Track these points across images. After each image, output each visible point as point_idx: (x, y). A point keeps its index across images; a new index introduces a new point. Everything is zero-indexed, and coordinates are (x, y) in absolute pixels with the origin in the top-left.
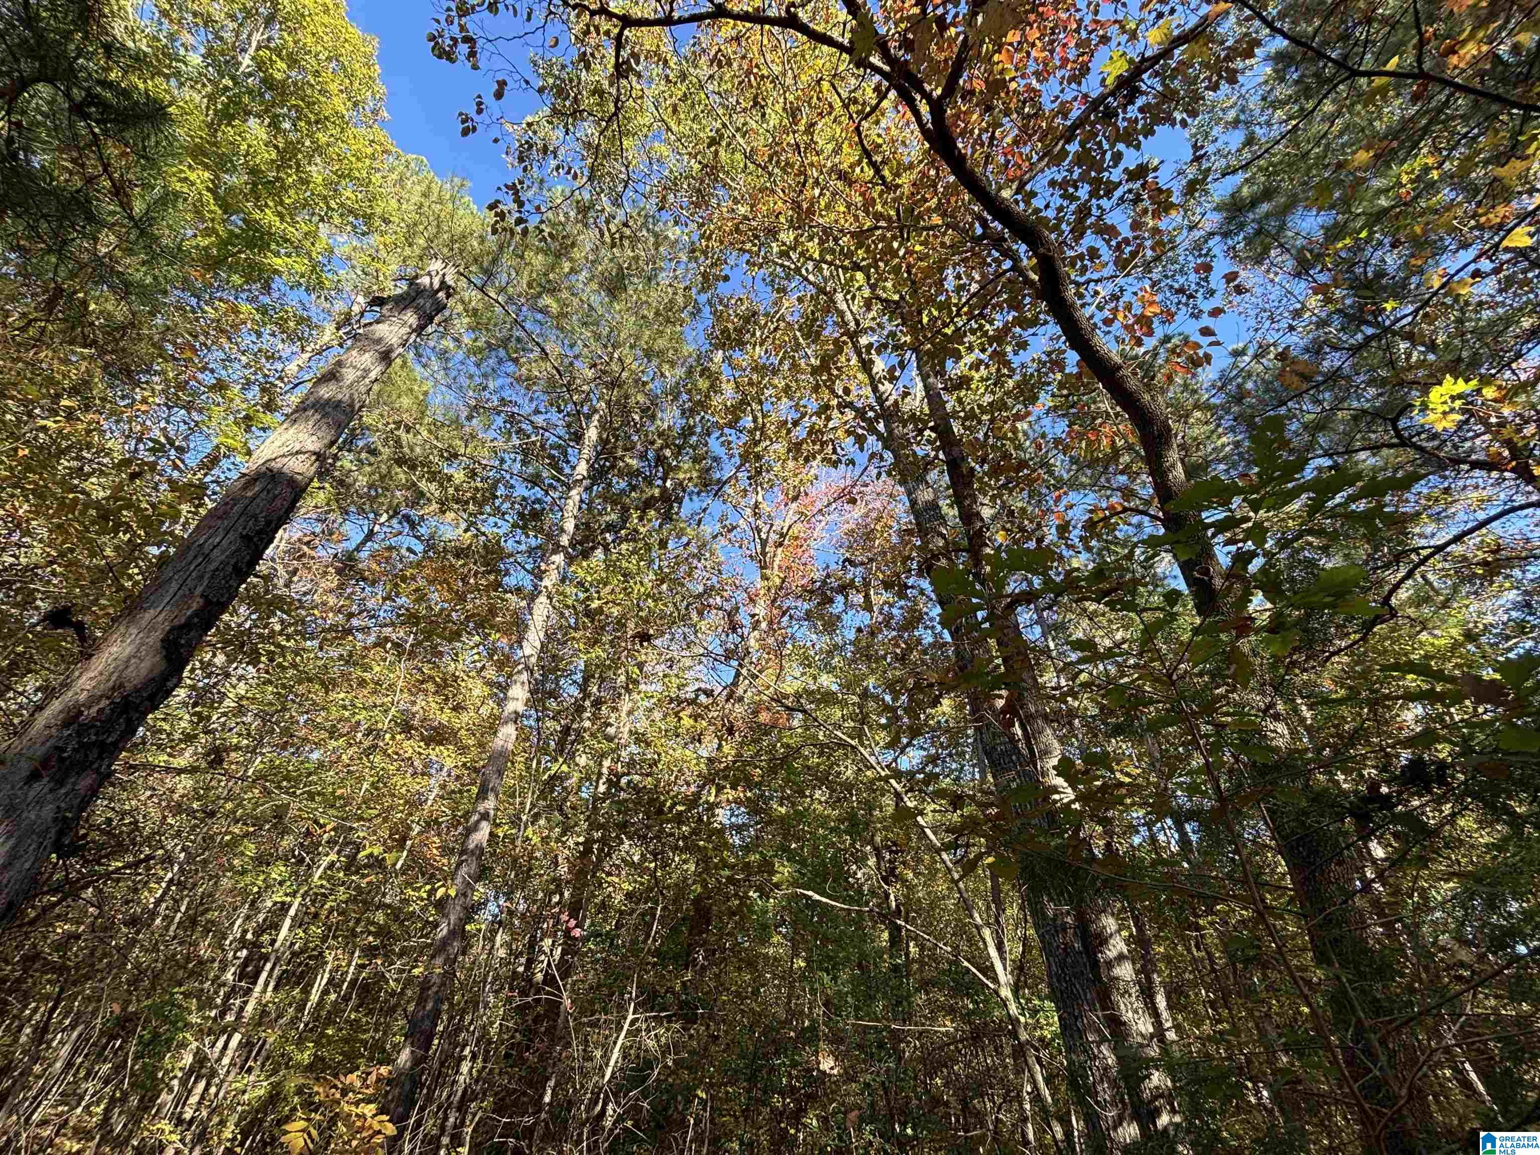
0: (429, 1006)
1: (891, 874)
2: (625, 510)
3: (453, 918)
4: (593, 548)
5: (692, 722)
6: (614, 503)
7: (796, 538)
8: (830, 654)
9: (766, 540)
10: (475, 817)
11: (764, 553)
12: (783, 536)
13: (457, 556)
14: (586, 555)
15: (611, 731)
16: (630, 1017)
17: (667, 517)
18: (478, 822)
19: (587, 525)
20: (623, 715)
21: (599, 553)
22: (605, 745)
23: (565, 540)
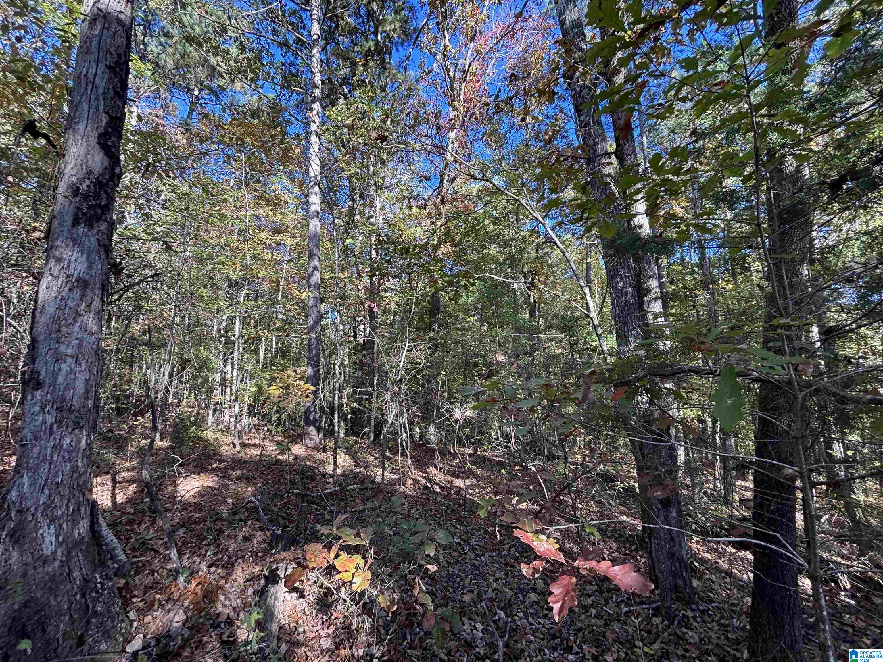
0: (314, 352)
1: (532, 286)
2: (354, 64)
3: (314, 316)
4: (337, 99)
5: (418, 210)
6: (345, 59)
7: (474, 74)
8: (499, 162)
9: (454, 78)
10: (310, 270)
11: (453, 89)
12: (465, 72)
13: (253, 116)
14: (333, 104)
15: (372, 220)
16: (407, 344)
17: (383, 66)
18: (313, 271)
19: (330, 79)
20: (377, 209)
21: (341, 101)
22: (371, 228)
23: (317, 92)
